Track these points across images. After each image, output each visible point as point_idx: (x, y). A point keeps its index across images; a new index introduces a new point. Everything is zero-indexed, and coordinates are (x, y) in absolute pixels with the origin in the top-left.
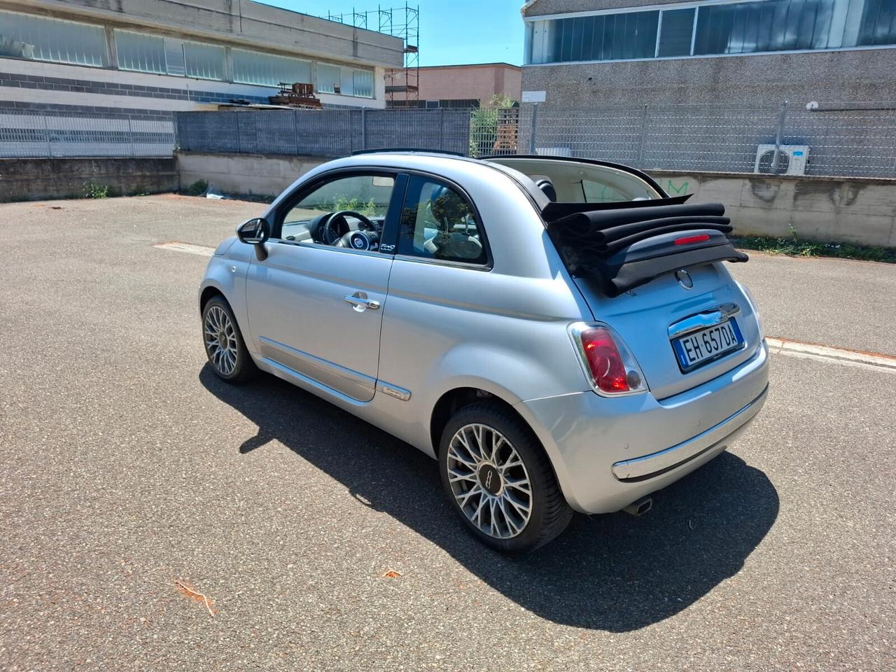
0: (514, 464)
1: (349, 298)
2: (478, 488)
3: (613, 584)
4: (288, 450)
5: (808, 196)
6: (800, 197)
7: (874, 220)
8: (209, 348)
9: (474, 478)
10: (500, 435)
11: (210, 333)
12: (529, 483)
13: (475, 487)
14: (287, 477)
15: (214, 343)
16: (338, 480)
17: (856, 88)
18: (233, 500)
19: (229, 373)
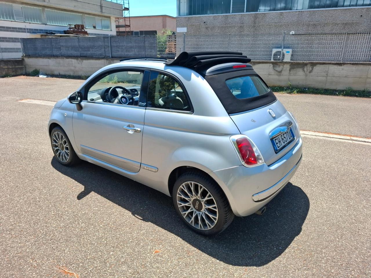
0: (209, 198)
1: (125, 127)
2: (192, 209)
3: (252, 244)
4: (100, 196)
5: (295, 70)
6: (292, 70)
7: (320, 78)
8: (55, 150)
9: (190, 204)
10: (202, 186)
11: (55, 143)
12: (217, 206)
13: (190, 208)
14: (102, 210)
15: (57, 148)
16: (125, 209)
17: (308, 25)
18: (79, 224)
19: (66, 162)
